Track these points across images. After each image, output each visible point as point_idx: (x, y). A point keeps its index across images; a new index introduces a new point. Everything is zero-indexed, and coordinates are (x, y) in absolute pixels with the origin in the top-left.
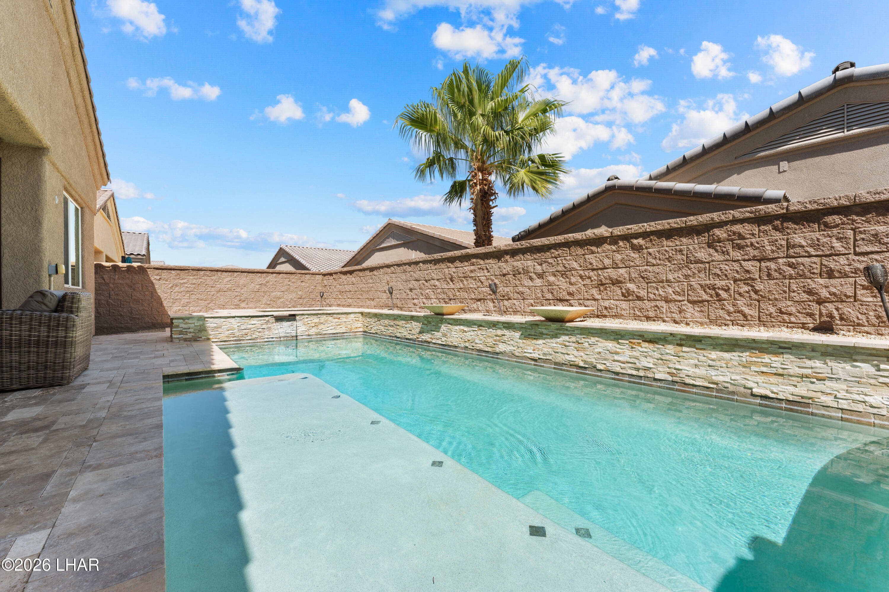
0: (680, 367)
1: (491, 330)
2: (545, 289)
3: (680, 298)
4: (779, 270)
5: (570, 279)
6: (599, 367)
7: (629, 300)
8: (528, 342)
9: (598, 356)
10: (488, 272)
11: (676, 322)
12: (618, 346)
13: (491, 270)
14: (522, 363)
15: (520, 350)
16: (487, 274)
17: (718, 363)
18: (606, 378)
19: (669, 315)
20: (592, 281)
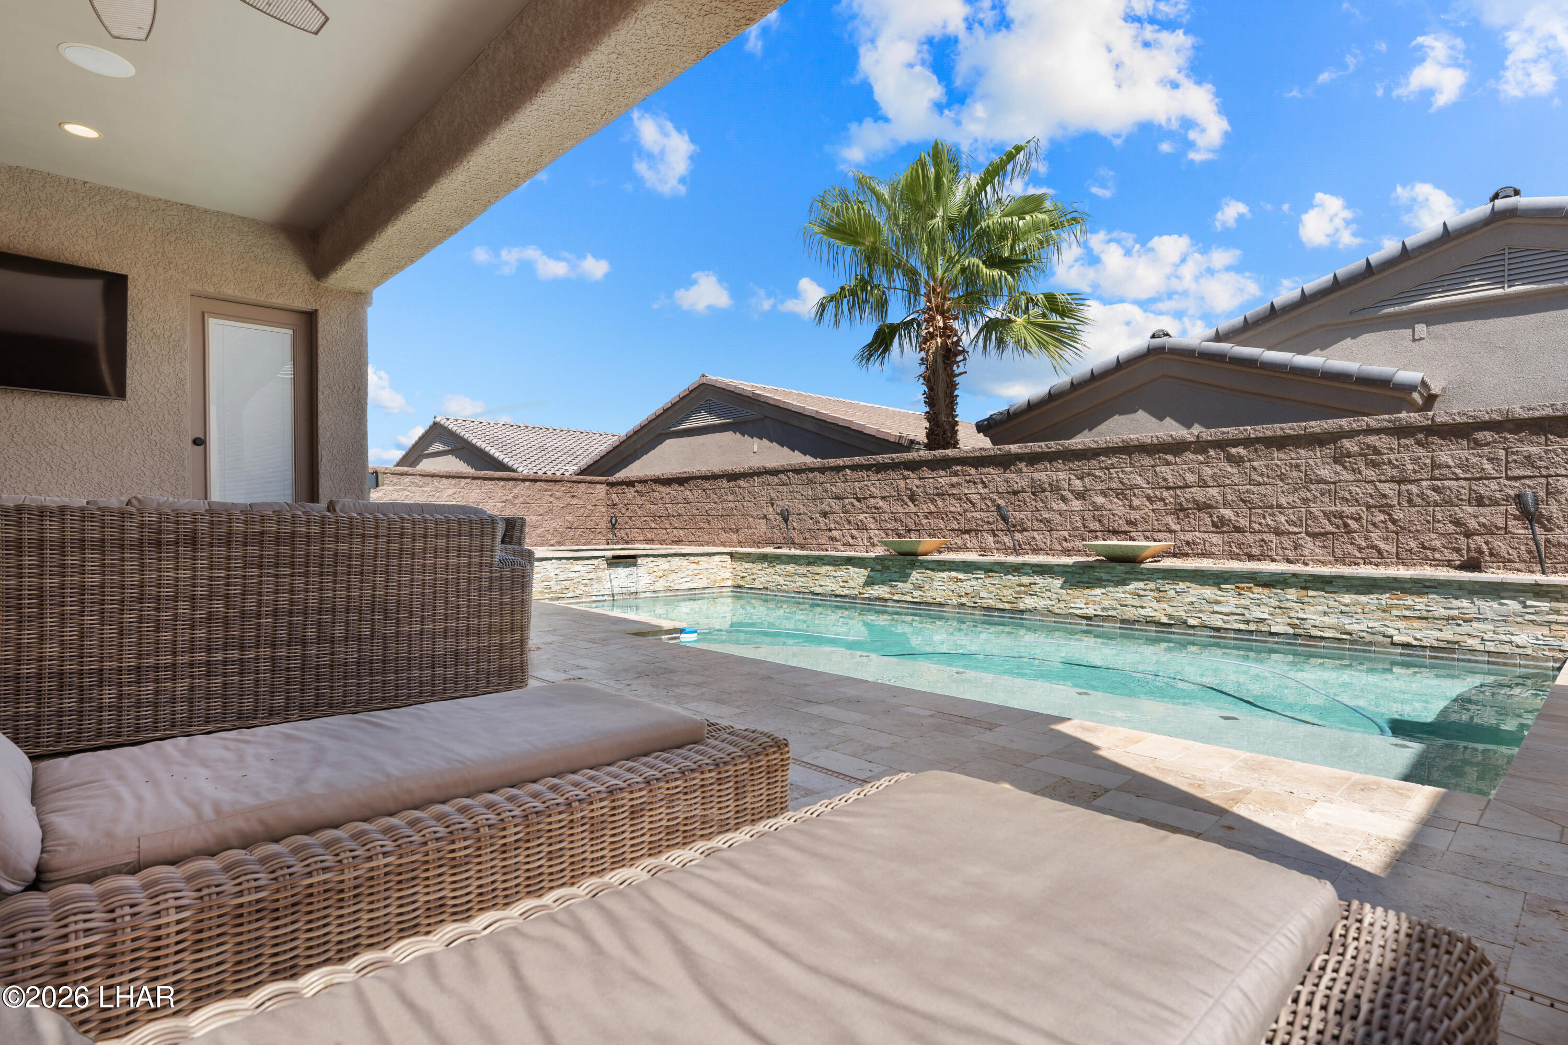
0: (1305, 616)
1: (1010, 577)
2: (1088, 515)
3: (1296, 530)
4: (1421, 495)
5: (1131, 501)
6: (1191, 622)
7: (1223, 532)
8: (1077, 592)
9: (1190, 608)
10: (985, 487)
11: (1289, 561)
12: (1219, 593)
13: (991, 484)
14: (1066, 623)
15: (1062, 605)
16: (982, 491)
17: (1353, 609)
18: (1201, 636)
19: (1280, 552)
20: (1166, 504)
